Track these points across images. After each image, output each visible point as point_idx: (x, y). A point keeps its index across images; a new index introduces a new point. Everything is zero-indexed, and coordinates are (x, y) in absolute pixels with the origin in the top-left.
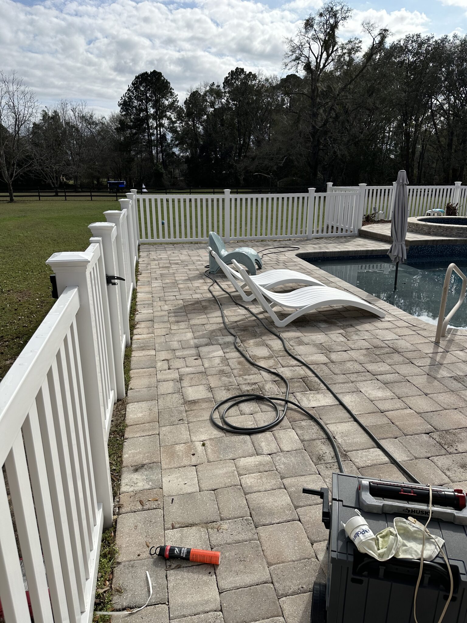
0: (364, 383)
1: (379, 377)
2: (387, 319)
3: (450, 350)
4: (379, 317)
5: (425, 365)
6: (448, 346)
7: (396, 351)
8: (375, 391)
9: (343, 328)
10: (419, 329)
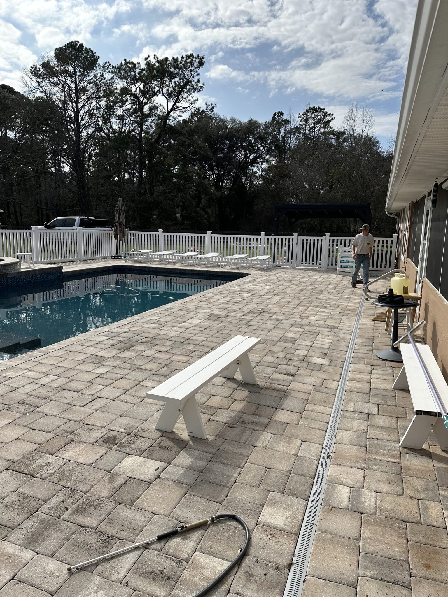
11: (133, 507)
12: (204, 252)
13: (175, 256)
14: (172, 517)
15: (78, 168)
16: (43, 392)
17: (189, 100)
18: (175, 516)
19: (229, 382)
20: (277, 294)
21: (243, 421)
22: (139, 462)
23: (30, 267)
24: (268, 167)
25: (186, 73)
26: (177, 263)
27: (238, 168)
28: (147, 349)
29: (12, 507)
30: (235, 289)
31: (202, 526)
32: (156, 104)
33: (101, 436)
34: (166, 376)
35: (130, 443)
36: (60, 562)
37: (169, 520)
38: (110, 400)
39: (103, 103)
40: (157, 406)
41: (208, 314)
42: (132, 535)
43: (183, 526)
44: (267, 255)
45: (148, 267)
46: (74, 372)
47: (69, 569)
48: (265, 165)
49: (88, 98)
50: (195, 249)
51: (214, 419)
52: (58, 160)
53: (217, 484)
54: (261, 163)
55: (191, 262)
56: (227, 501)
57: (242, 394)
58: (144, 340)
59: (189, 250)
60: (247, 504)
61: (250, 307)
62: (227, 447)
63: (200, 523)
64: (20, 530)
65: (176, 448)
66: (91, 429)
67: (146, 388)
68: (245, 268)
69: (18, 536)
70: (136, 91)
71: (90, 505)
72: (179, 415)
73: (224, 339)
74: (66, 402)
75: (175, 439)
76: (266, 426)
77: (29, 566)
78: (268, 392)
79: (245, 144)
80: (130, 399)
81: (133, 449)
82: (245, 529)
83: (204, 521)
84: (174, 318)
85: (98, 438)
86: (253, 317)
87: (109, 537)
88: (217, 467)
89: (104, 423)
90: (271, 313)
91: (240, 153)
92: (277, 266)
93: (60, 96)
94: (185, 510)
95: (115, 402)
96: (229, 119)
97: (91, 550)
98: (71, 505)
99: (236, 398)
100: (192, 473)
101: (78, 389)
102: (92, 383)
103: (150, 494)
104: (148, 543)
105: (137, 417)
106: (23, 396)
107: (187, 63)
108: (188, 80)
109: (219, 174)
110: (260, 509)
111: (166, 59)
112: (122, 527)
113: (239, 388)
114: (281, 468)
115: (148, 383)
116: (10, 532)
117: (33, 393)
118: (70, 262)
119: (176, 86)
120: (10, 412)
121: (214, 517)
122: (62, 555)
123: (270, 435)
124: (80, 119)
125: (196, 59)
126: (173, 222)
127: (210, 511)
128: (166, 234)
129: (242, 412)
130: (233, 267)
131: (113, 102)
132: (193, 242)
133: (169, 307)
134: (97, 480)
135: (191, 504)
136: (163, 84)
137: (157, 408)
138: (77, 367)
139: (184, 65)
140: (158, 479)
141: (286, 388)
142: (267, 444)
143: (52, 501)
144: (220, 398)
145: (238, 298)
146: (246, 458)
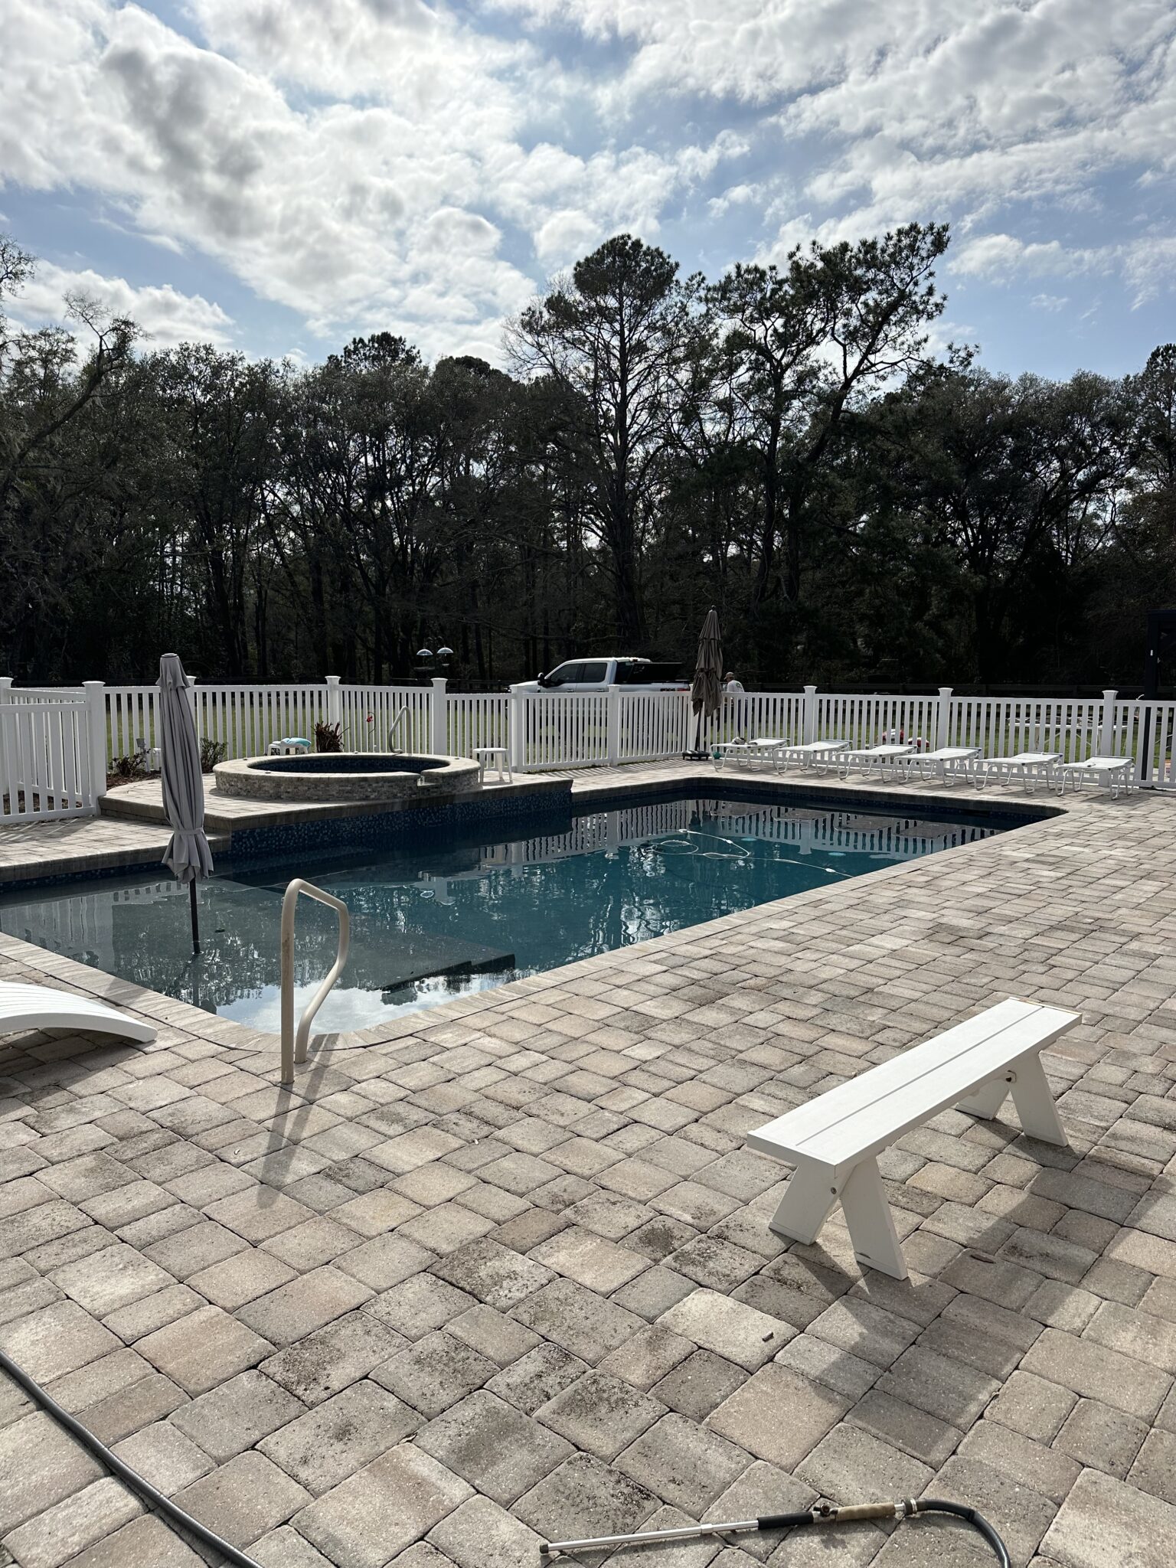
0: (80, 1265)
1: (126, 1232)
2: (161, 1044)
3: (318, 1097)
4: (141, 1042)
5: (255, 1155)
6: (313, 1088)
7: (180, 1134)
8: (113, 1281)
9: (30, 1099)
10: (244, 1054)
11: (702, 1426)
12: (928, 745)
13: (847, 756)
14: (799, 1476)
15: (618, 539)
16: (512, 1091)
17: (903, 343)
18: (808, 1475)
19: (980, 1128)
20: (1148, 876)
21: (1014, 1247)
22: (725, 1309)
23: (501, 781)
24: (1134, 500)
25: (897, 274)
26: (851, 774)
27: (1041, 507)
28: (758, 1007)
29: (430, 1364)
30: (1015, 854)
31: (877, 1519)
32: (815, 364)
33: (636, 1224)
34: (805, 1088)
35: (706, 1256)
36: (525, 1527)
37: (793, 1483)
38: (662, 1134)
39: (684, 375)
40: (778, 1167)
41: (931, 925)
42: (695, 1499)
43: (826, 1508)
44: (1123, 755)
45: (773, 784)
46: (583, 1049)
47: (544, 1550)
48: (1123, 496)
49: (650, 367)
50: (902, 734)
51: (930, 1227)
52: (575, 523)
53: (929, 1413)
54: (1110, 491)
55: (889, 772)
56: (953, 1466)
57: (1019, 1167)
58: (752, 982)
59: (884, 739)
60: (1012, 1487)
61: (1060, 911)
62: (961, 1312)
63: (874, 1510)
64: (443, 1423)
65: (821, 1290)
66: (614, 1203)
67: (752, 1114)
68: (1052, 792)
69: (439, 1437)
70: (765, 338)
71: (601, 1399)
72: (834, 1201)
73: (972, 1002)
74: (561, 1123)
75: (821, 1265)
76: (1085, 1272)
77: (457, 1517)
78: (1096, 1171)
79: (1063, 443)
80: (709, 1137)
81: (710, 1273)
82: (1001, 1559)
83: (884, 1508)
84: (833, 927)
85: (630, 1229)
86: (1068, 944)
87: (641, 1491)
88: (931, 1365)
89: (644, 1193)
90: (1123, 933)
91: (1048, 466)
92: (1153, 788)
93: (584, 371)
94: (835, 1465)
95: (674, 1140)
96: (1015, 380)
97: (596, 1513)
98: (558, 1388)
99: (997, 1177)
100: (860, 1367)
101: (589, 1094)
102: (620, 1081)
103: (747, 1400)
104: (733, 1531)
105: (726, 1189)
106: (471, 1097)
107: (901, 250)
108: (902, 292)
109: (982, 529)
110: (1049, 1512)
111: (844, 247)
112: (672, 1474)
113: (1010, 1148)
114: (1123, 1404)
115: (756, 1103)
116: (423, 1424)
117: (490, 1092)
118: (588, 768)
119: (868, 313)
120: (439, 1132)
121: (913, 1502)
122: (532, 1508)
123: (1096, 1300)
124: (629, 421)
125: (924, 235)
126: (848, 661)
127: (904, 1484)
128: (825, 697)
129: (1015, 1221)
130: (1015, 789)
131: (707, 370)
132: (900, 716)
133: (821, 897)
134: (620, 1336)
135: (853, 1452)
136: (834, 311)
137: (775, 1174)
138: (591, 1037)
139: (892, 255)
140: (770, 1364)
141: (1156, 1168)
142: (1086, 1324)
143: (516, 1368)
144: (952, 1170)
145: (1023, 881)
146: (1018, 1355)
